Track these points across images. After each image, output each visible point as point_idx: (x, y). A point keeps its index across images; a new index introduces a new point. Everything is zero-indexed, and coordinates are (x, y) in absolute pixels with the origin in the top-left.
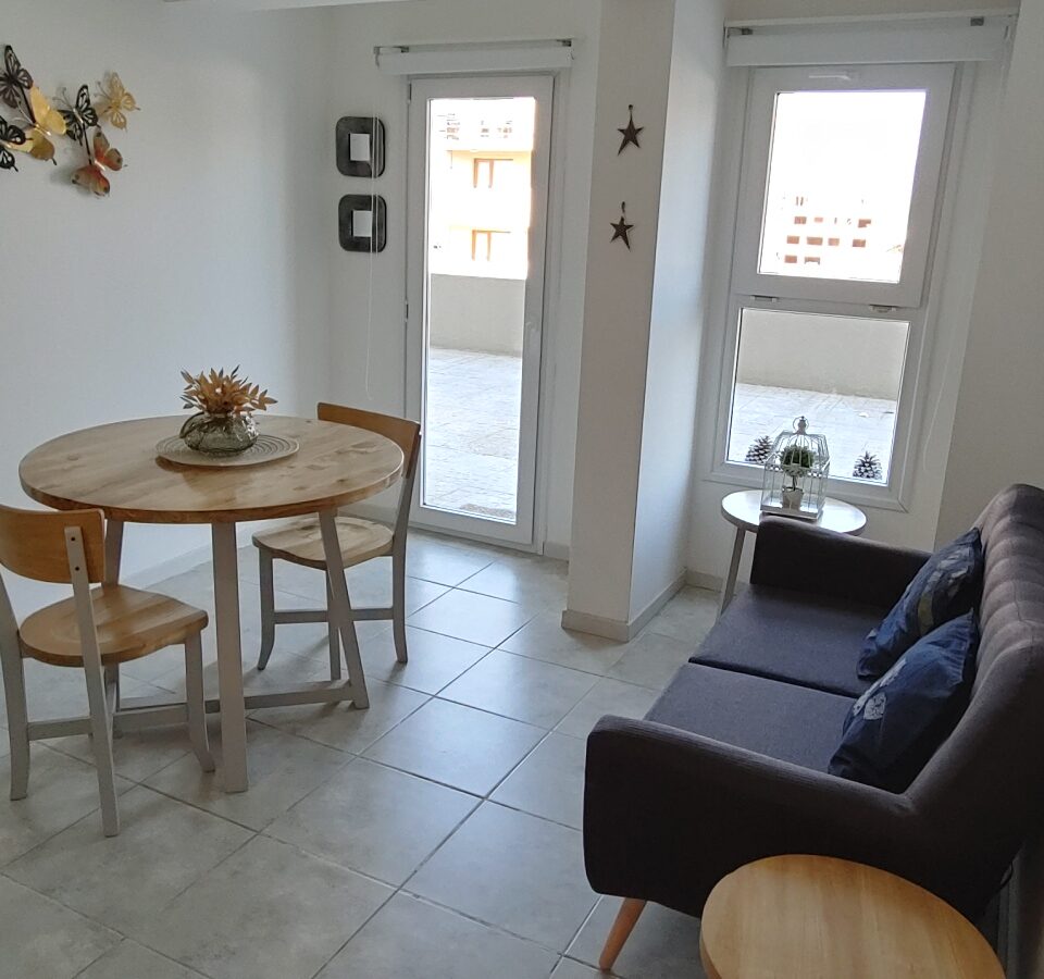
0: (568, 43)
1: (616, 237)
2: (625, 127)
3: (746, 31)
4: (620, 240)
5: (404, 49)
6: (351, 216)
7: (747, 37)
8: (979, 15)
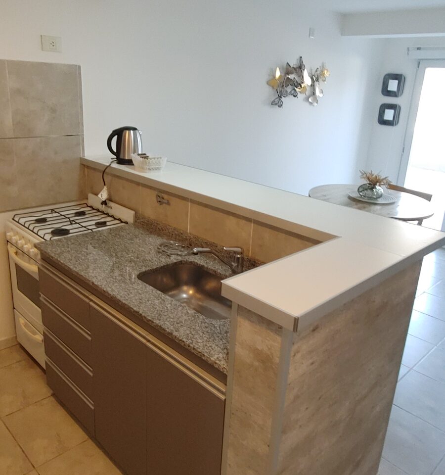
5: (419, 49)
6: (384, 112)
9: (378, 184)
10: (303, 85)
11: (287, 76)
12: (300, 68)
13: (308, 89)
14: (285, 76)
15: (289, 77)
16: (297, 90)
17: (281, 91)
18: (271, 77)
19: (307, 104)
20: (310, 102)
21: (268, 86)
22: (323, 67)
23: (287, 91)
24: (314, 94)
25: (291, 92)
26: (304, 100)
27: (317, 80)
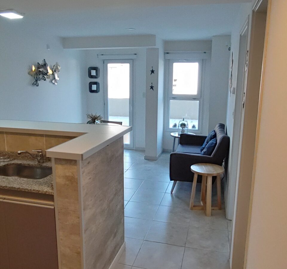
0: (136, 54)
1: (151, 88)
2: (151, 70)
3: (167, 53)
4: (152, 89)
5: (102, 55)
6: (91, 86)
7: (168, 54)
8: (205, 51)
9: (96, 119)
10: (48, 74)
11: (39, 70)
12: (45, 65)
13: (51, 76)
14: (38, 70)
15: (40, 70)
16: (45, 76)
17: (36, 78)
18: (30, 70)
19: (52, 84)
20: (53, 83)
21: (29, 75)
22: (57, 64)
23: (40, 78)
24: (54, 78)
25: (42, 78)
26: (49, 82)
27: (55, 71)
